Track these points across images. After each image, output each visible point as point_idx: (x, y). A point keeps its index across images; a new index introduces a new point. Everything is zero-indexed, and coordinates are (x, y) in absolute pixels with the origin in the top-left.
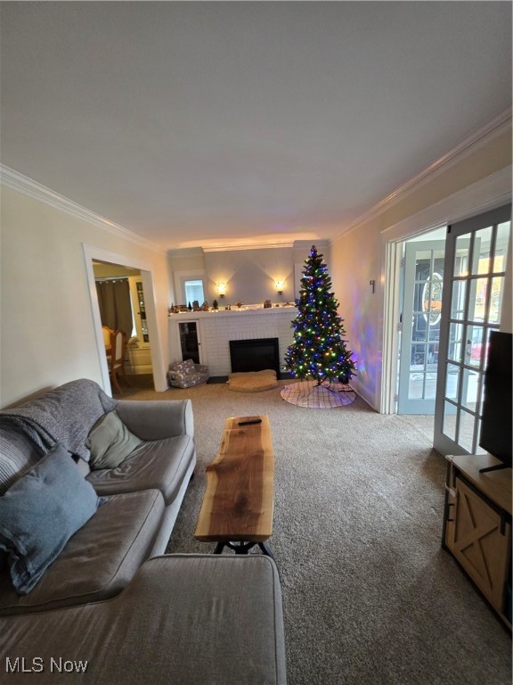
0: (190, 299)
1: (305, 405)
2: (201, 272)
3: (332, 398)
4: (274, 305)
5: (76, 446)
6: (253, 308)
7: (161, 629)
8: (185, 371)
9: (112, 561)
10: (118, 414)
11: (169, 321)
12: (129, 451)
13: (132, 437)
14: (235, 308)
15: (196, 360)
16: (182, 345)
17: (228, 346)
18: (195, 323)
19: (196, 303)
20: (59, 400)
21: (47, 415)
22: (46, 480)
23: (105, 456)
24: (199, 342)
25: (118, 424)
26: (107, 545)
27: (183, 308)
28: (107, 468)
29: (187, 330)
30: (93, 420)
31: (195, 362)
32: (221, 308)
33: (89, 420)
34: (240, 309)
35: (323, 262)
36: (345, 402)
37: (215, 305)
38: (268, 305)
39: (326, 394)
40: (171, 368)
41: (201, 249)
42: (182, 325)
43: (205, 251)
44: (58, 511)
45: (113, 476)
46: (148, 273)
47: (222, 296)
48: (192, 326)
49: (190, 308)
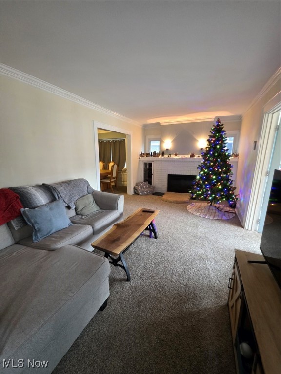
0: (152, 151)
1: (198, 214)
2: (159, 136)
3: (217, 214)
4: (196, 157)
5: (70, 202)
6: (183, 157)
7: (55, 264)
8: (143, 187)
9: (59, 242)
10: (93, 195)
11: (139, 161)
12: (92, 211)
13: (96, 206)
14: (173, 157)
15: (150, 183)
16: (144, 174)
17: (167, 177)
18: (151, 163)
19: (155, 153)
20: (69, 184)
21: (62, 188)
22: (50, 209)
23: (82, 210)
24: (152, 173)
25: (91, 199)
26: (61, 237)
27: (148, 155)
28: (81, 215)
29: (148, 166)
30: (81, 195)
31: (149, 183)
32: (166, 156)
33: (79, 194)
34: (176, 157)
35: (224, 129)
36: (224, 218)
37: (163, 154)
38: (192, 156)
39: (214, 211)
40: (136, 184)
41: (159, 123)
42: (145, 164)
43: (161, 124)
44: (50, 220)
45: (82, 218)
46: (129, 136)
47: (167, 149)
48: (150, 164)
49: (151, 155)
